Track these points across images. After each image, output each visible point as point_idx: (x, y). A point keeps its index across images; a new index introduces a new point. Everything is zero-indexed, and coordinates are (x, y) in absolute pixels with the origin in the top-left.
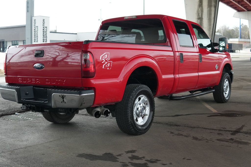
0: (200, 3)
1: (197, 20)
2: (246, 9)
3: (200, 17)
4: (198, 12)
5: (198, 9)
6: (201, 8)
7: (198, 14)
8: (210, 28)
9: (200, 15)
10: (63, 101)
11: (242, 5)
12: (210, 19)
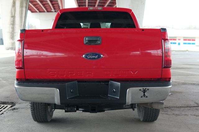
0: (13, 4)
1: (10, 18)
2: (38, 11)
3: (13, 15)
4: (11, 11)
5: (12, 9)
6: (14, 8)
7: (12, 13)
8: (21, 25)
9: (13, 14)
10: (144, 95)
11: (36, 7)
12: (21, 18)
